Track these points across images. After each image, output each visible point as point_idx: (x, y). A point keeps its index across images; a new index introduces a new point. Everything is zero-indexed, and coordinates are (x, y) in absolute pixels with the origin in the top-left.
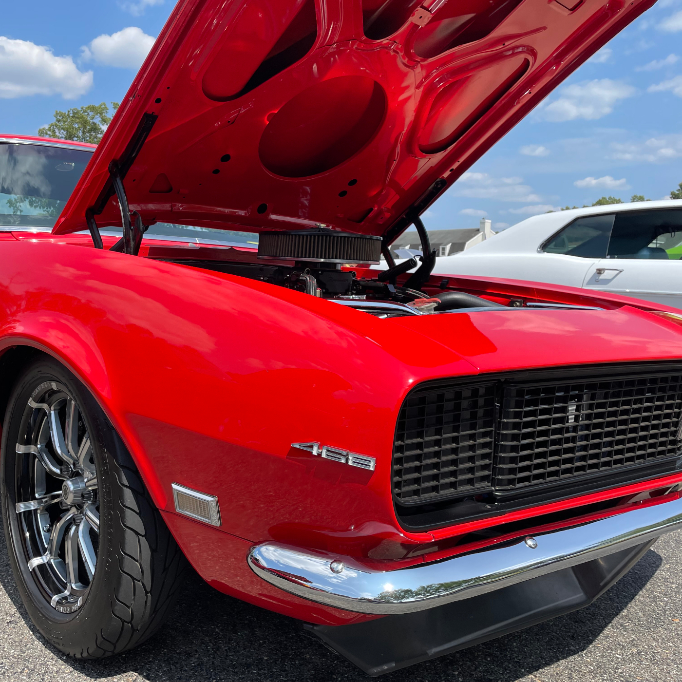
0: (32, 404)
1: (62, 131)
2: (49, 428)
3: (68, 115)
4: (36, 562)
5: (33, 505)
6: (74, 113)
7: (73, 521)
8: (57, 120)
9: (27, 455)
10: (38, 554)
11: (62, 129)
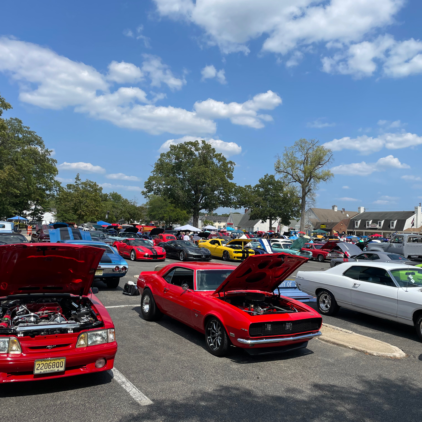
0: (211, 322)
1: (174, 156)
2: (213, 326)
3: (177, 147)
4: (211, 345)
5: (210, 337)
6: (180, 145)
7: (217, 339)
8: (171, 150)
9: (210, 330)
10: (211, 344)
11: (174, 155)
